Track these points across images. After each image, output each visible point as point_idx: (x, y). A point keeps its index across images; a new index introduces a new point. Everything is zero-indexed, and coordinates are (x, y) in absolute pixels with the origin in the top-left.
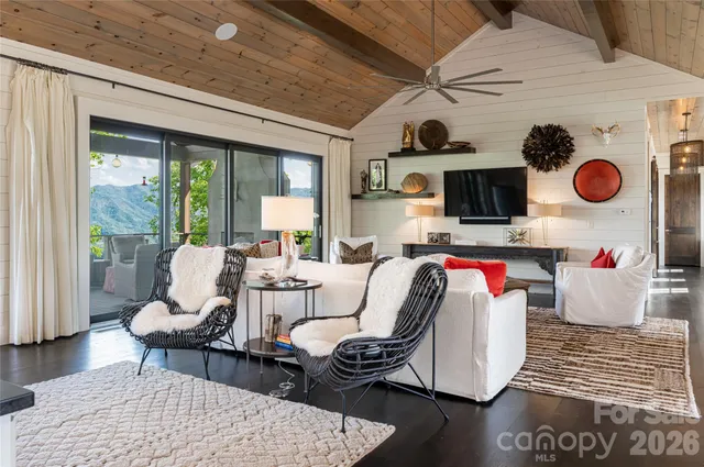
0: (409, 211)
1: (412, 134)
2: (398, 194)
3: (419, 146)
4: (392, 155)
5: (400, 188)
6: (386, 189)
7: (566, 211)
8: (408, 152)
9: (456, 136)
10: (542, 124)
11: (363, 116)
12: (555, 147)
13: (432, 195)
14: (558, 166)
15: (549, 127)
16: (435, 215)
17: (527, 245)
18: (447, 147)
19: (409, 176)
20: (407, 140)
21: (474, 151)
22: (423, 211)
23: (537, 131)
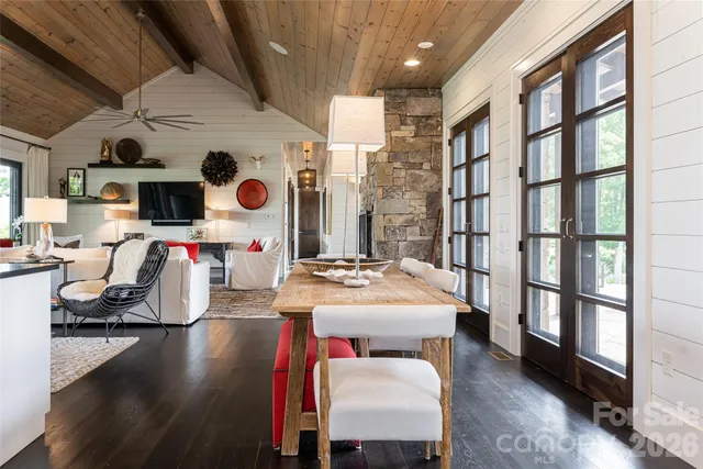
0: (107, 215)
1: (110, 149)
2: (97, 200)
3: (116, 159)
4: (90, 165)
5: (99, 195)
6: (84, 195)
7: (233, 215)
8: (106, 164)
9: (149, 153)
10: (216, 150)
11: (62, 129)
12: (224, 168)
13: (128, 202)
14: (226, 182)
15: (220, 153)
16: (131, 218)
17: (204, 241)
18: (141, 162)
19: (108, 184)
20: (105, 154)
21: (163, 167)
22: (120, 215)
23: (211, 156)
